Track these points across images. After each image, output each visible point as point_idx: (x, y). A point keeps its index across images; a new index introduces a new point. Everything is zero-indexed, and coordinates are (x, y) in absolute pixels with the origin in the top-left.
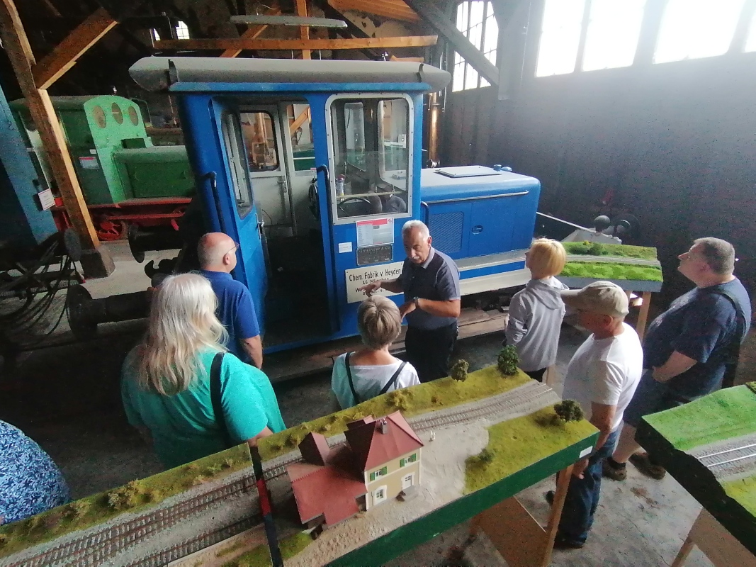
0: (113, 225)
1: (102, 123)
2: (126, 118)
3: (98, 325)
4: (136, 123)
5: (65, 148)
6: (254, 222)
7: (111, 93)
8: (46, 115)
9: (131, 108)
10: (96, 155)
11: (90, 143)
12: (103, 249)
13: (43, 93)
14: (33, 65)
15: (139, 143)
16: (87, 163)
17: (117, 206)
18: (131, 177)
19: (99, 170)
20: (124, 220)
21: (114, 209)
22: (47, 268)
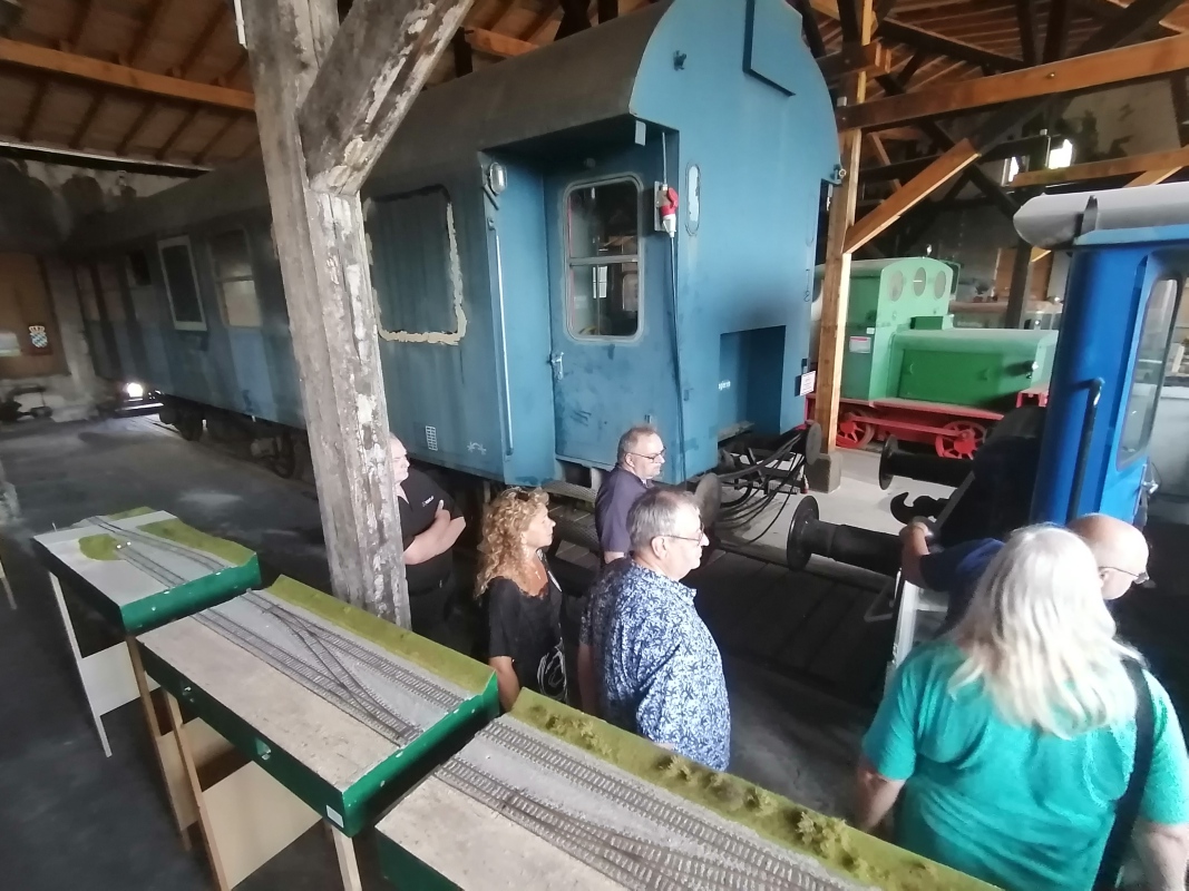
0: (855, 427)
1: (895, 294)
2: (929, 289)
3: (813, 555)
4: (939, 294)
5: (844, 325)
6: (1135, 480)
7: (923, 253)
8: (839, 283)
9: (943, 275)
10: (872, 336)
11: (871, 319)
12: (836, 455)
13: (847, 257)
14: (850, 227)
15: (935, 322)
16: (859, 345)
17: (871, 405)
18: (903, 371)
19: (868, 356)
20: (871, 425)
21: (866, 408)
22: (778, 463)
